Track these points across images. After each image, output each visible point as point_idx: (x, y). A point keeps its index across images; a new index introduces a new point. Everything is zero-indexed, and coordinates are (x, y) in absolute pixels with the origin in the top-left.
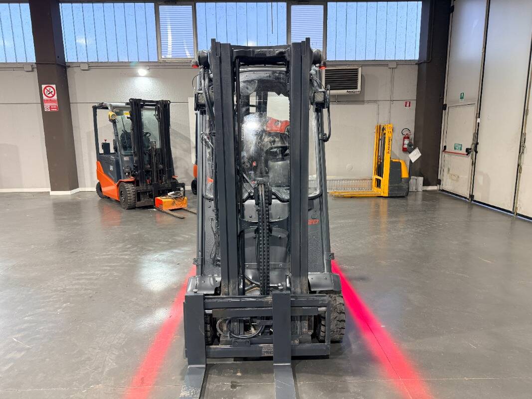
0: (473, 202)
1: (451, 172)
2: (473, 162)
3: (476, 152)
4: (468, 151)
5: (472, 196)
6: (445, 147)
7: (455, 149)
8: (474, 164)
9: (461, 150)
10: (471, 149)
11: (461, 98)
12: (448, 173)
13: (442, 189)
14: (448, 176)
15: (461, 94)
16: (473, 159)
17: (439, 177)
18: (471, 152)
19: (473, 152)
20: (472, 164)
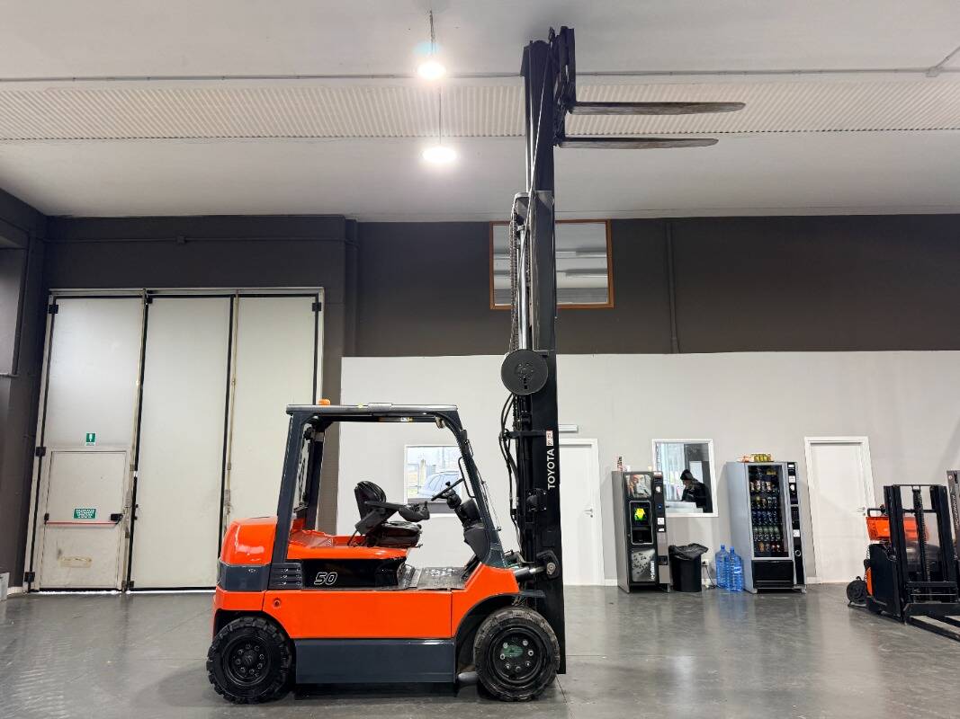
0: (129, 592)
1: (65, 555)
2: (127, 533)
3: (134, 518)
4: (116, 518)
5: (129, 584)
6: (47, 517)
7: (76, 516)
8: (130, 536)
9: (93, 516)
10: (121, 515)
11: (88, 440)
12: (58, 558)
13: (38, 589)
14: (59, 563)
15: (88, 435)
16: (127, 529)
17: (27, 569)
18: (123, 519)
19: (127, 519)
20: (126, 537)
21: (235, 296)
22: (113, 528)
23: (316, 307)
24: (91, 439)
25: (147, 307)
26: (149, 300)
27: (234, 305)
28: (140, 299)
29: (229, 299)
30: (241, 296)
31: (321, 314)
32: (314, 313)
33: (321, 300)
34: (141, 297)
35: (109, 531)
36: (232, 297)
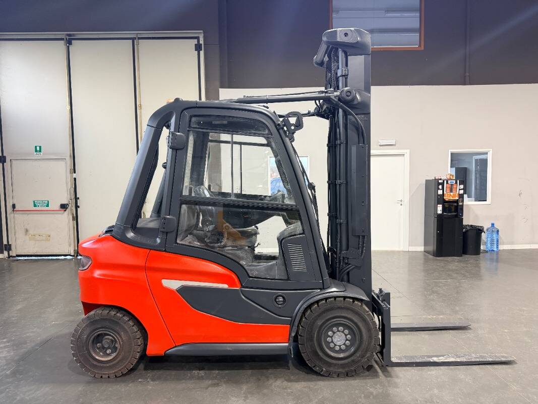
1: (31, 232)
2: (73, 217)
3: (77, 207)
4: (64, 207)
5: (78, 252)
6: (14, 206)
7: (35, 206)
8: (76, 218)
9: (48, 206)
10: (68, 204)
11: (36, 151)
12: (26, 234)
13: (15, 255)
14: (27, 237)
15: (36, 147)
16: (73, 214)
17: (5, 242)
18: (69, 208)
19: (72, 207)
20: (73, 219)
21: (135, 38)
22: (63, 214)
23: (198, 48)
24: (38, 150)
25: (68, 47)
26: (69, 42)
27: (135, 46)
28: (63, 42)
29: (131, 41)
30: (139, 38)
31: (202, 53)
32: (197, 52)
33: (202, 42)
34: (62, 39)
35: (60, 215)
36: (133, 39)
